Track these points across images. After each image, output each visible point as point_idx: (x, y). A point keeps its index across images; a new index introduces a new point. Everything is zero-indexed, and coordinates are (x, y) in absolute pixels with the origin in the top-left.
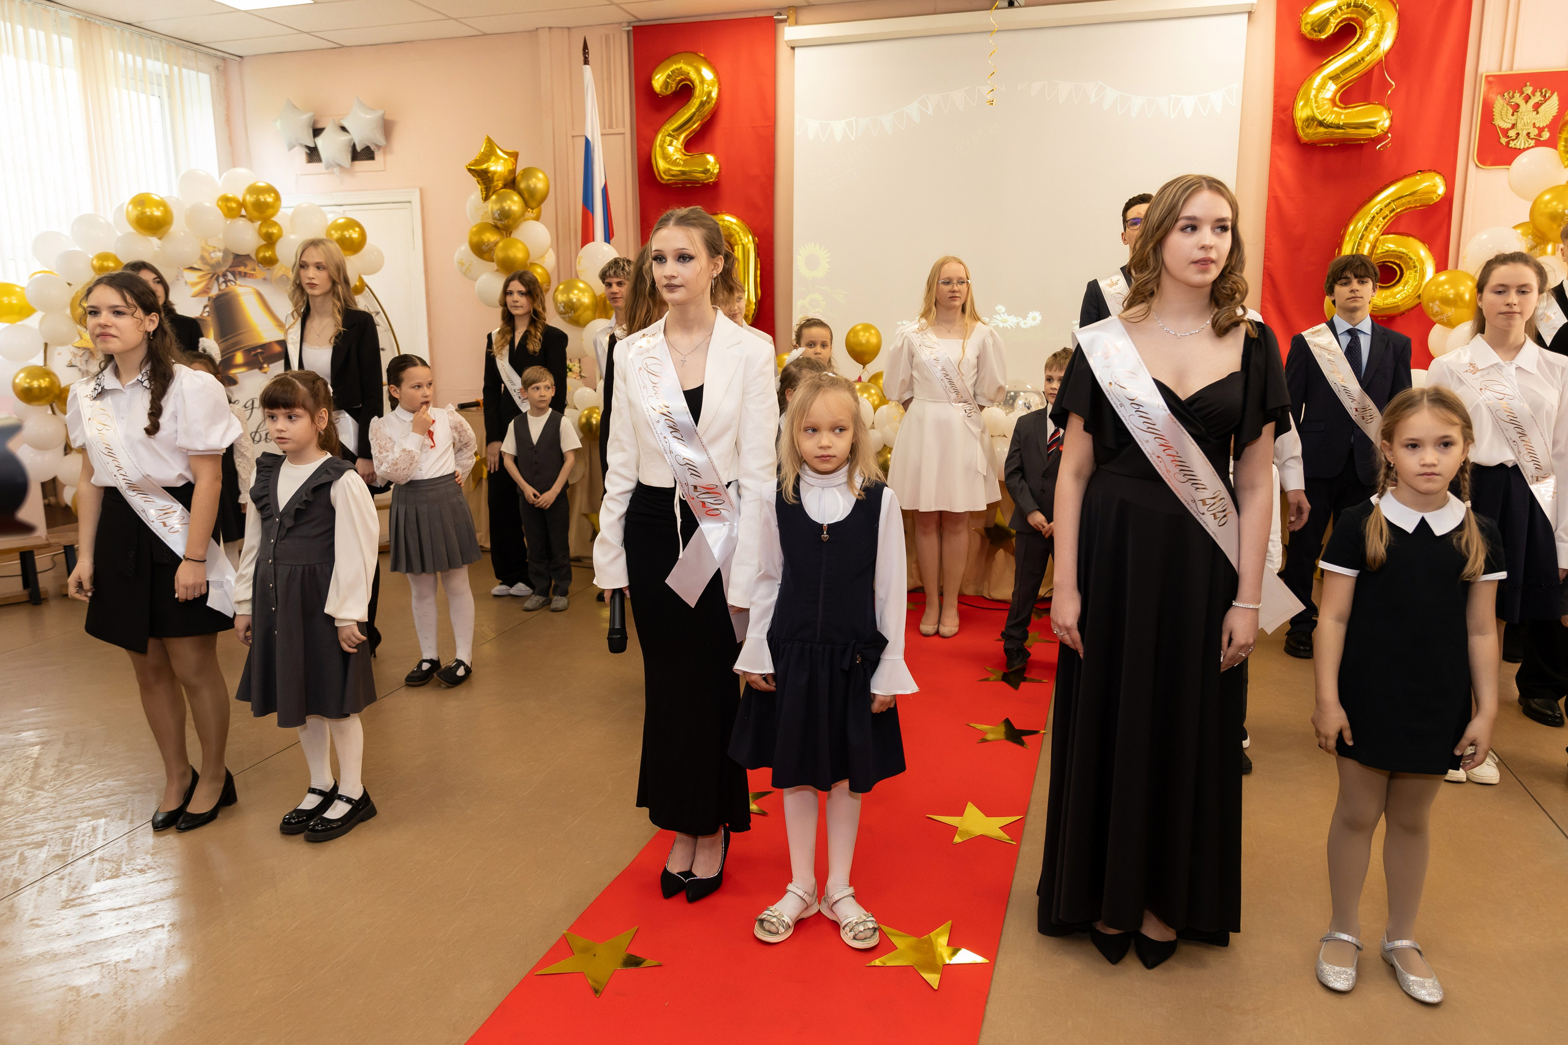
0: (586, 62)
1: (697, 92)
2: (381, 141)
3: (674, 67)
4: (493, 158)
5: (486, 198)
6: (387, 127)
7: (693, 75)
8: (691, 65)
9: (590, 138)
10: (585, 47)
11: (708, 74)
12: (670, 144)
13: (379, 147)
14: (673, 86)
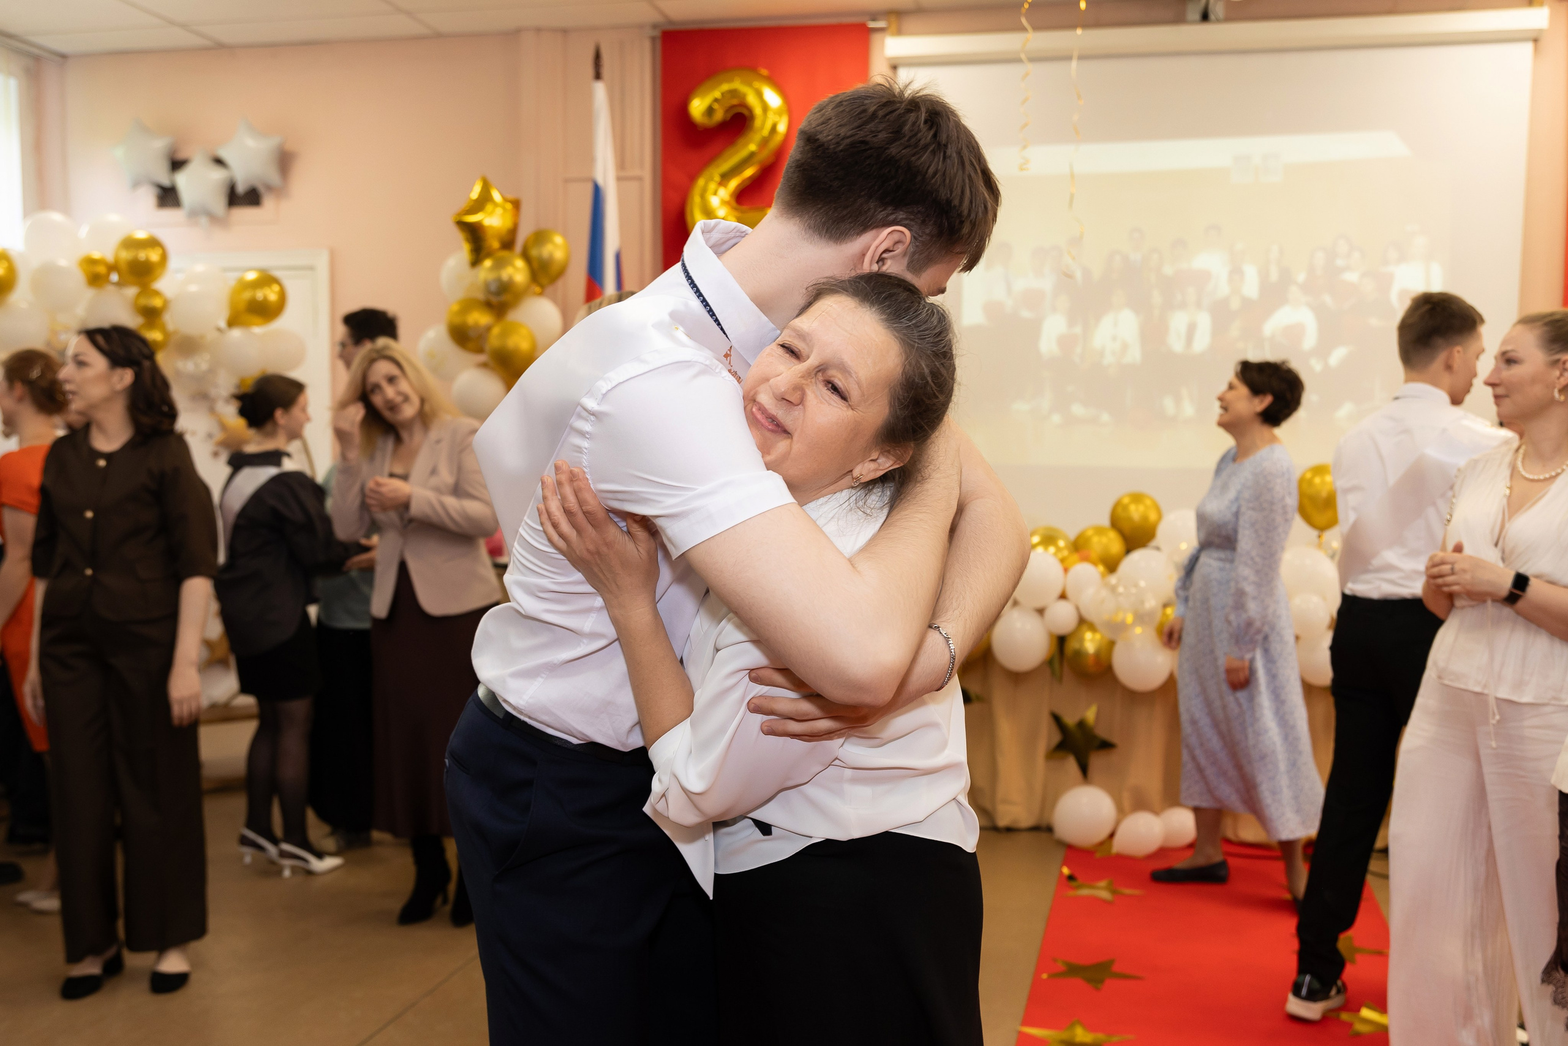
0: (598, 76)
1: (758, 123)
2: (274, 177)
3: (725, 87)
4: (489, 207)
5: (476, 262)
6: (285, 161)
7: (752, 100)
8: (750, 85)
9: (600, 181)
10: (598, 58)
11: (773, 98)
12: (715, 193)
13: (270, 188)
14: (719, 116)
